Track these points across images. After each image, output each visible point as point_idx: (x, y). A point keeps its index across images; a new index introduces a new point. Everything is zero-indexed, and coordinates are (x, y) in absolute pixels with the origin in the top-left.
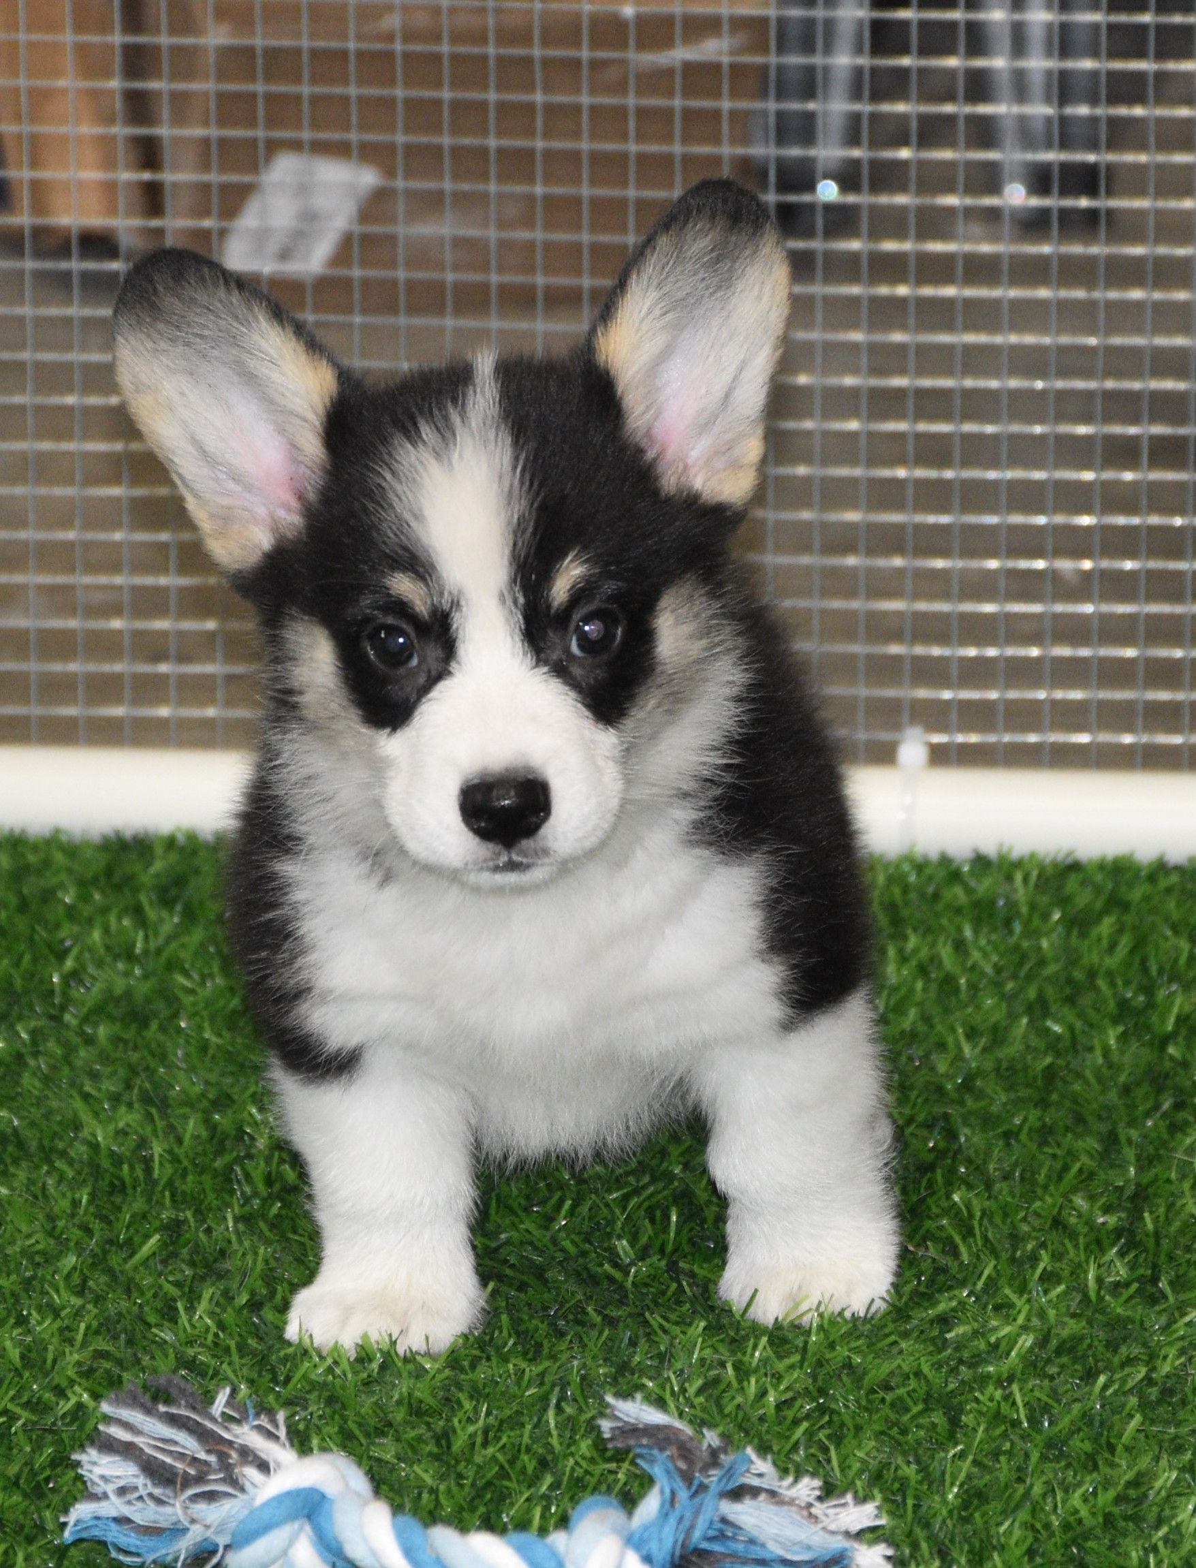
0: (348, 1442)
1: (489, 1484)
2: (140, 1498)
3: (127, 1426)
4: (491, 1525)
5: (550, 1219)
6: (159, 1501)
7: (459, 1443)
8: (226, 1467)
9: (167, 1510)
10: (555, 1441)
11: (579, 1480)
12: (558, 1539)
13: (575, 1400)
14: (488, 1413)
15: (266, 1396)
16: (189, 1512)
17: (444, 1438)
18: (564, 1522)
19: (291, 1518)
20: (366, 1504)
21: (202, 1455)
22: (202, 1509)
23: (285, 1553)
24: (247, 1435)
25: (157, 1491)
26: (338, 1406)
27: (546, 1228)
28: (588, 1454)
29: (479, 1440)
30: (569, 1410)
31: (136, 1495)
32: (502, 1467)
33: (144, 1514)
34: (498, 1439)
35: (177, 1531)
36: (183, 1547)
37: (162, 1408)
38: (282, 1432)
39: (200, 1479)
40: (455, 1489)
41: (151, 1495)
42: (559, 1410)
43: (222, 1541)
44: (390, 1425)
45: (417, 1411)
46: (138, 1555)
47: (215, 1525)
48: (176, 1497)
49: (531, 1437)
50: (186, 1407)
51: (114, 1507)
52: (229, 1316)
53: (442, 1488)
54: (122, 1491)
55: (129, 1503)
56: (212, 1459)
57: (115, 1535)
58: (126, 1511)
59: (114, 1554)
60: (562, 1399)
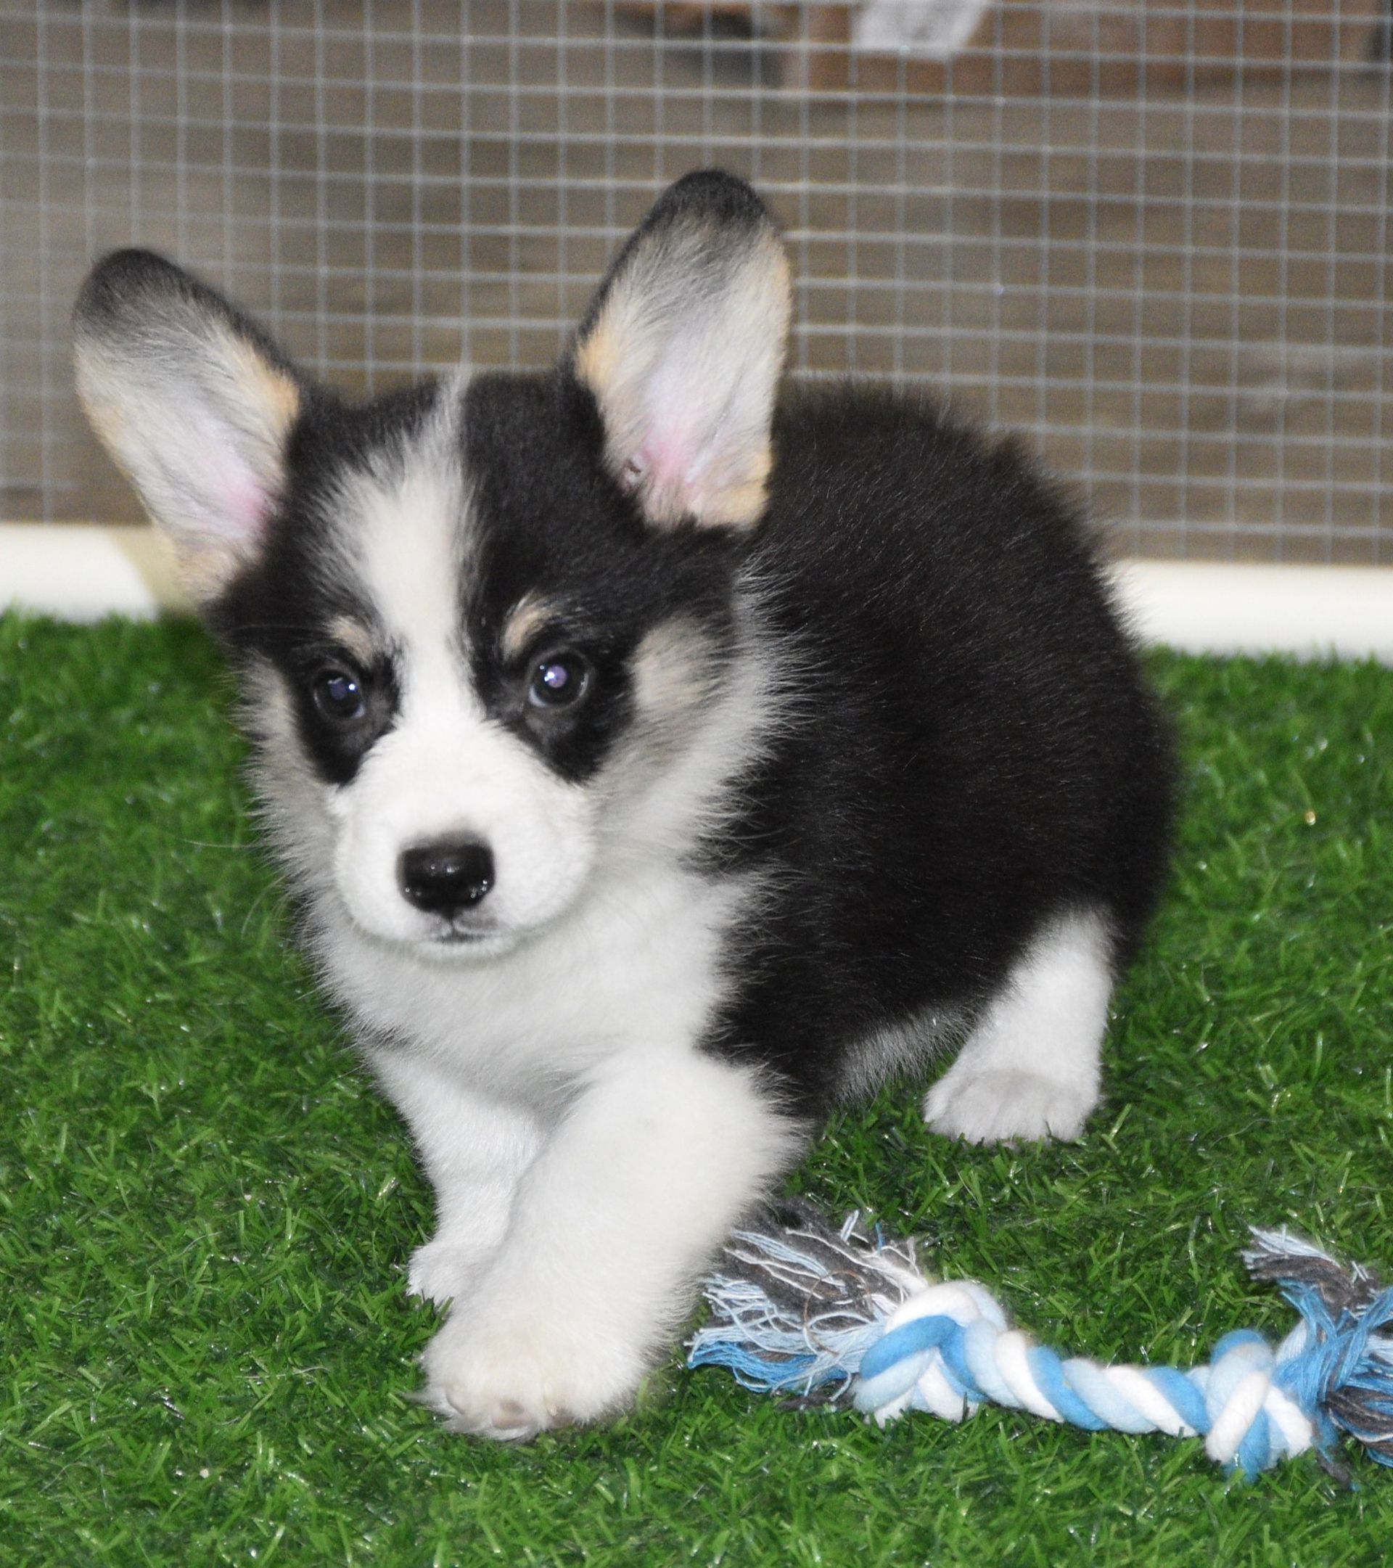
0: (981, 1269)
1: (1127, 1315)
2: (766, 1324)
3: (752, 1249)
4: (1126, 1357)
5: (1189, 1043)
6: (787, 1329)
7: (1094, 1273)
8: (854, 1292)
9: (795, 1336)
10: (1195, 1273)
11: (1221, 1312)
12: (1200, 1374)
13: (1215, 1230)
14: (1125, 1245)
15: (895, 1221)
16: (817, 1338)
17: (1082, 1265)
18: (1205, 1357)
19: (922, 1348)
20: (999, 1334)
21: (831, 1281)
22: (829, 1336)
23: (915, 1382)
24: (877, 1261)
25: (784, 1316)
26: (969, 1233)
27: (1186, 1051)
28: (1230, 1287)
29: (1115, 1270)
30: (1208, 1239)
31: (762, 1320)
32: (1140, 1298)
33: (772, 1339)
34: (1136, 1269)
35: (806, 1358)
36: (810, 1376)
37: (789, 1231)
38: (912, 1259)
39: (827, 1306)
40: (1091, 1321)
41: (776, 1321)
42: (1199, 1239)
43: (853, 1368)
44: (1024, 1253)
45: (1052, 1241)
46: (764, 1382)
47: (843, 1352)
48: (802, 1323)
49: (1170, 1268)
50: (813, 1231)
51: (739, 1333)
52: (856, 1139)
53: (1078, 1318)
54: (747, 1316)
55: (755, 1328)
56: (840, 1284)
57: (739, 1360)
58: (751, 1336)
59: (739, 1381)
60: (1203, 1229)
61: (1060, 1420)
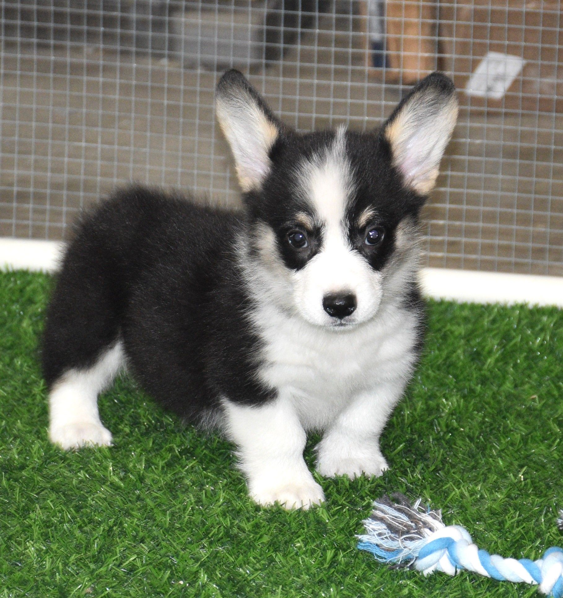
0: (467, 523)
1: (518, 541)
2: (386, 538)
3: (382, 511)
4: (516, 556)
5: (550, 446)
6: (393, 540)
7: (508, 524)
8: (418, 528)
9: (396, 543)
10: (543, 527)
11: (552, 541)
12: (539, 562)
13: (553, 512)
14: (520, 515)
15: (438, 504)
16: (404, 543)
17: (502, 523)
18: (542, 557)
19: (441, 549)
20: (469, 545)
21: (410, 523)
22: (408, 543)
23: (438, 561)
24: (426, 517)
25: (392, 535)
26: (464, 509)
27: (549, 449)
28: (556, 532)
29: (515, 525)
30: (550, 515)
31: (385, 536)
32: (523, 535)
33: (387, 544)
34: (522, 524)
35: (397, 551)
36: (400, 557)
37: (396, 505)
38: (440, 517)
39: (408, 532)
40: (504, 542)
41: (390, 536)
42: (546, 515)
43: (416, 555)
44: (482, 517)
45: (493, 513)
46: (385, 559)
47: (413, 549)
48: (399, 538)
49: (534, 525)
50: (405, 505)
51: (376, 540)
52: (426, 475)
53: (499, 541)
54: (380, 535)
55: (383, 539)
56: (413, 524)
57: (376, 551)
58: (380, 542)
59: (376, 558)
60: (548, 511)
61: (489, 577)
